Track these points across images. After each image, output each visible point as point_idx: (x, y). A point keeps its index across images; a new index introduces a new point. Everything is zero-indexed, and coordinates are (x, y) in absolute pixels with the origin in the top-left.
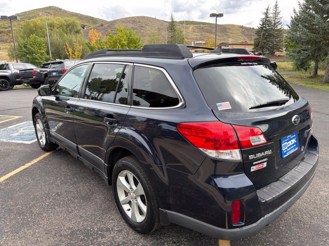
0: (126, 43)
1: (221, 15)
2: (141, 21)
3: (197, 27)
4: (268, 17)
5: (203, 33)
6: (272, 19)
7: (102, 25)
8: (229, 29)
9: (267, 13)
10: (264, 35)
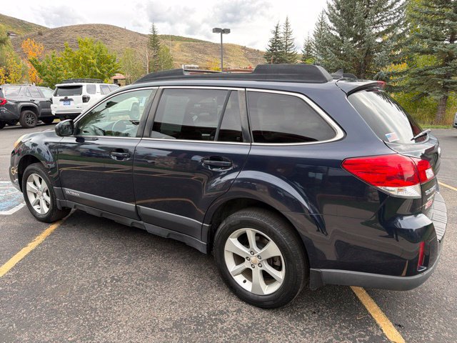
0: (95, 62)
1: (227, 31)
2: (104, 31)
3: (186, 45)
4: (278, 38)
5: (195, 54)
6: (283, 40)
7: (40, 34)
8: (228, 50)
9: (277, 32)
10: (274, 59)
